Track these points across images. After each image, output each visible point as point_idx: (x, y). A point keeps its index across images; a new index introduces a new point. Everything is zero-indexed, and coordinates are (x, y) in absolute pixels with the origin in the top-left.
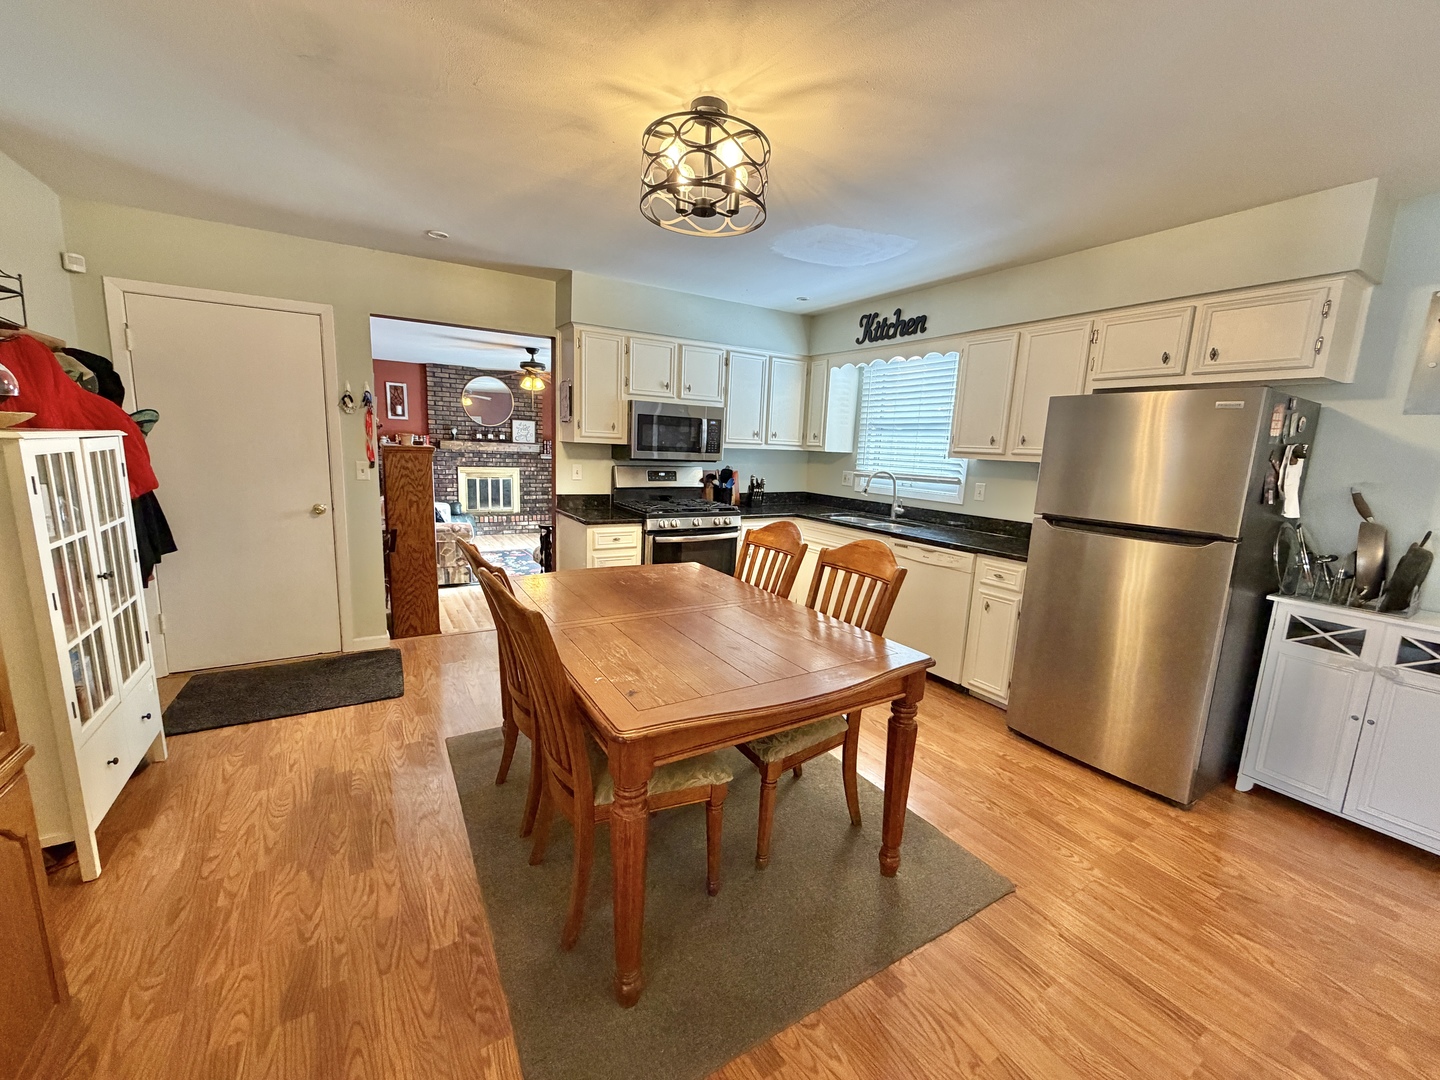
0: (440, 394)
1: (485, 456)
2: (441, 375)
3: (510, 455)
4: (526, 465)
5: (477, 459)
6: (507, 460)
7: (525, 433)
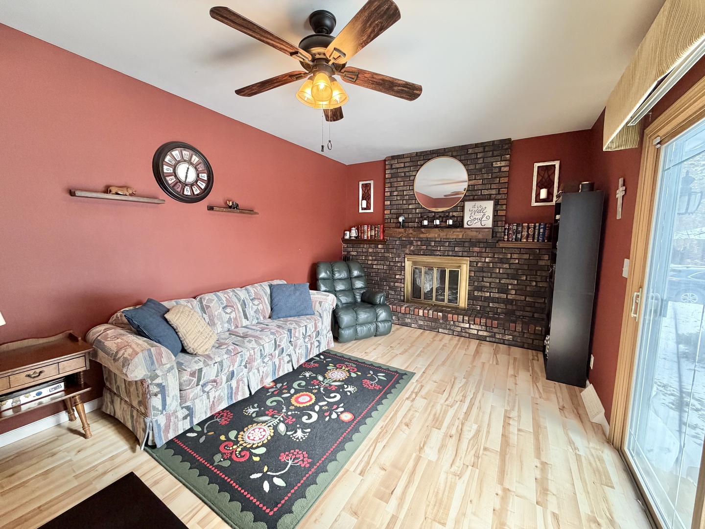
0: (396, 184)
1: (433, 244)
2: (398, 166)
3: (460, 243)
4: (480, 255)
5: (424, 247)
6: (457, 249)
7: (479, 216)
